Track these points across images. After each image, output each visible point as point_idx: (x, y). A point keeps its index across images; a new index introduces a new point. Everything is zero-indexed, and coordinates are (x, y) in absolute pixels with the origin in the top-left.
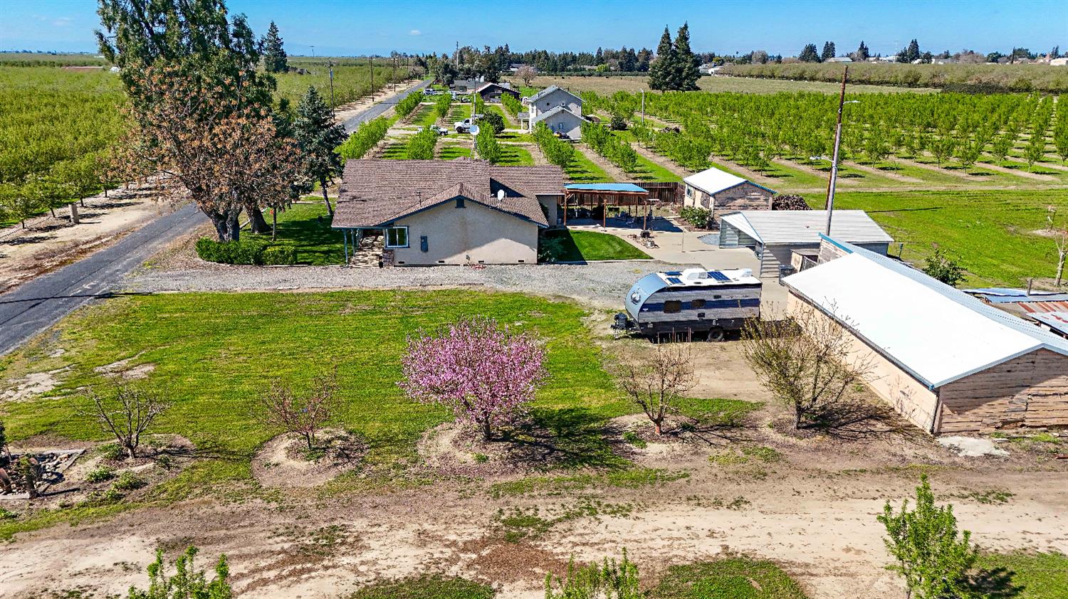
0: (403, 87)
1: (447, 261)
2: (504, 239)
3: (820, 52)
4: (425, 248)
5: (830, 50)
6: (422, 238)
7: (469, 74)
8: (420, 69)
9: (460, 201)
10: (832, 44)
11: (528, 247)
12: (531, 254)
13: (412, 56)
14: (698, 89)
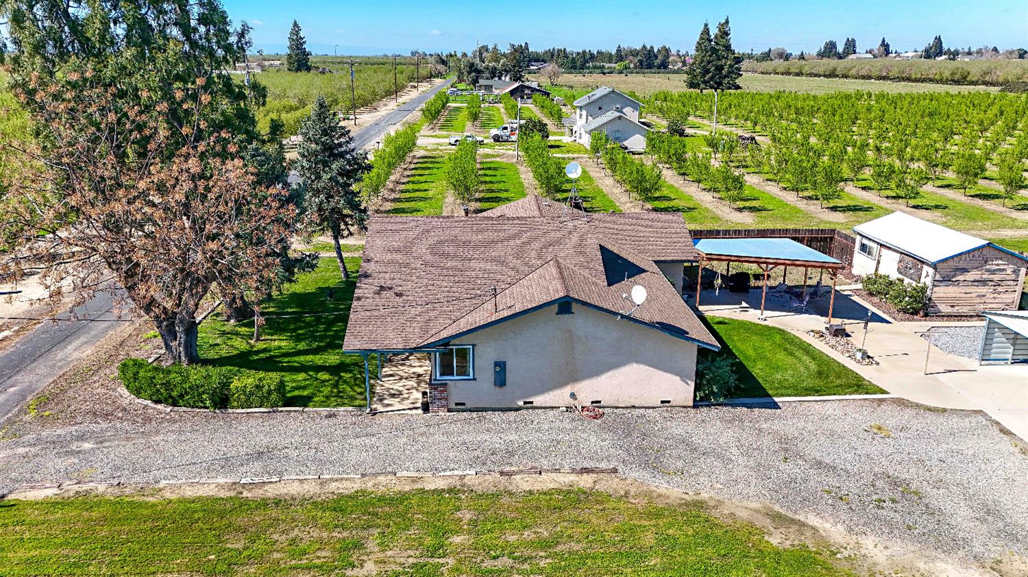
0: (424, 87)
1: (538, 400)
2: (635, 365)
3: (840, 49)
4: (500, 378)
5: (851, 46)
6: (497, 364)
7: (494, 73)
8: (441, 68)
9: (565, 305)
10: (853, 41)
11: (677, 378)
12: (682, 390)
13: (431, 55)
14: (738, 87)
